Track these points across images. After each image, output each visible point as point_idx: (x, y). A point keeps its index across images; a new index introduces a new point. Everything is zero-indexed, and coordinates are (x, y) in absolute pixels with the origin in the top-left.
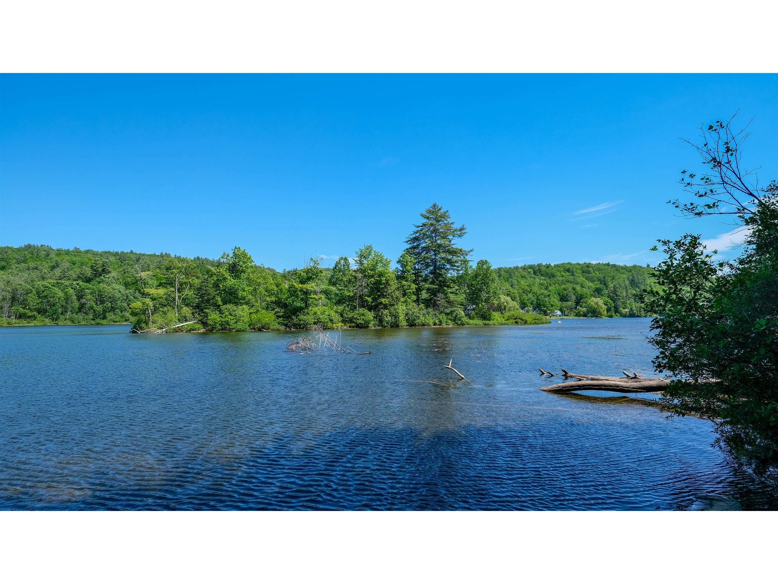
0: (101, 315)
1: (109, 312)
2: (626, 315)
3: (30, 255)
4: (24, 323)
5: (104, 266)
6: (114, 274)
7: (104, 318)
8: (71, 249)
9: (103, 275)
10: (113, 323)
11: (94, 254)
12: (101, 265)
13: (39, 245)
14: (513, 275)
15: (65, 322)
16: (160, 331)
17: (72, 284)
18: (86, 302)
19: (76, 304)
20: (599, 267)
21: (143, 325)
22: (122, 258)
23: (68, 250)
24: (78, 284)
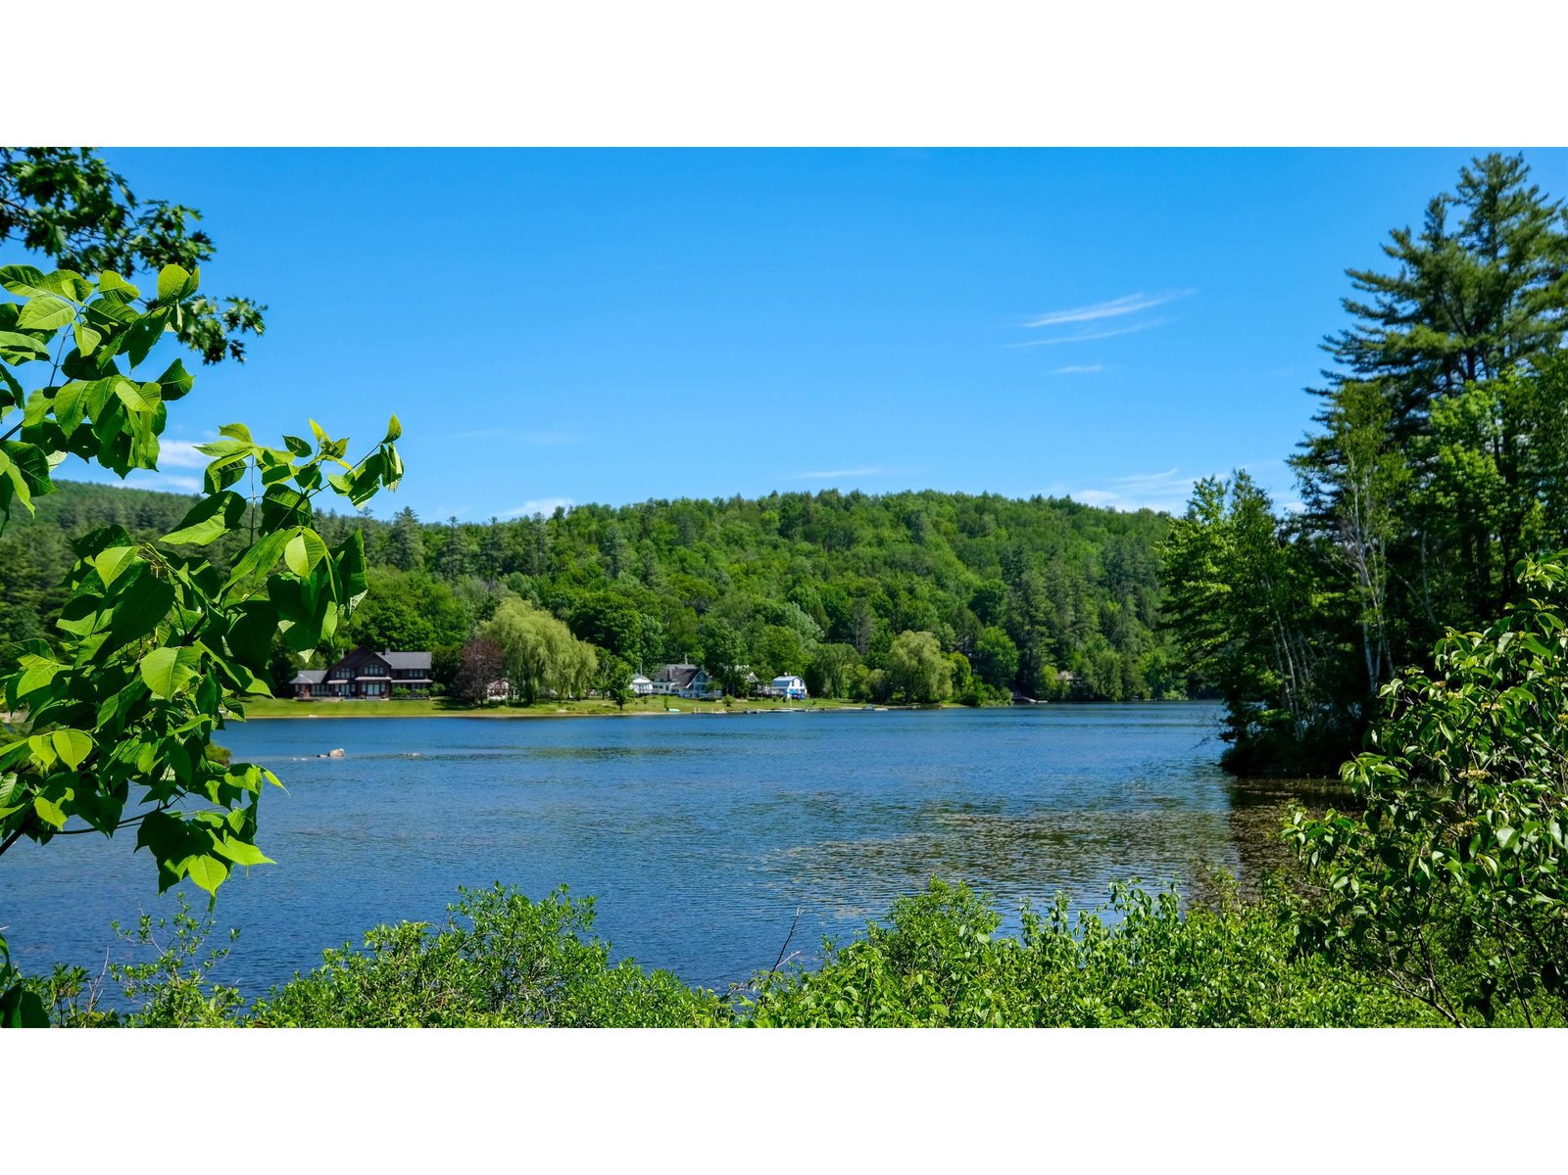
2: (1060, 691)
14: (692, 531)
20: (1020, 517)
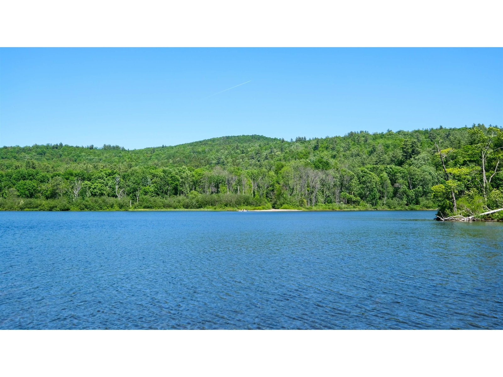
0: (413, 200)
1: (421, 196)
3: (353, 142)
4: (351, 207)
5: (413, 146)
6: (423, 155)
7: (417, 203)
8: (385, 132)
9: (413, 156)
10: (426, 209)
11: (405, 135)
12: (411, 146)
13: (359, 132)
15: (383, 207)
16: (466, 219)
17: (387, 168)
18: (400, 186)
19: (391, 189)
21: (448, 211)
22: (431, 135)
23: (382, 133)
24: (391, 168)
